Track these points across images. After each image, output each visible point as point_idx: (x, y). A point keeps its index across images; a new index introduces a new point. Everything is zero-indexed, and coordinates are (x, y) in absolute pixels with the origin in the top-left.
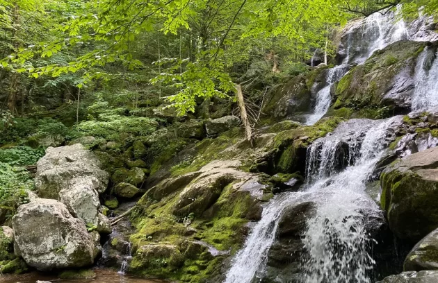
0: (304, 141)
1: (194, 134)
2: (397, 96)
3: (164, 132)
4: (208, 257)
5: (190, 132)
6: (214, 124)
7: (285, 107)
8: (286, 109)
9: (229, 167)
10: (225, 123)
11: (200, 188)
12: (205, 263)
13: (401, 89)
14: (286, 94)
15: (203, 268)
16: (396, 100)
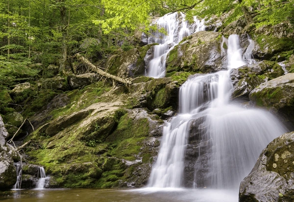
0: (177, 84)
1: (61, 86)
2: (213, 64)
3: (27, 85)
4: (124, 167)
5: (58, 84)
6: (78, 79)
7: (127, 71)
8: (128, 73)
9: (114, 106)
10: (89, 78)
11: (103, 118)
12: (122, 171)
13: (214, 59)
14: (125, 61)
15: (121, 175)
16: (213, 66)
